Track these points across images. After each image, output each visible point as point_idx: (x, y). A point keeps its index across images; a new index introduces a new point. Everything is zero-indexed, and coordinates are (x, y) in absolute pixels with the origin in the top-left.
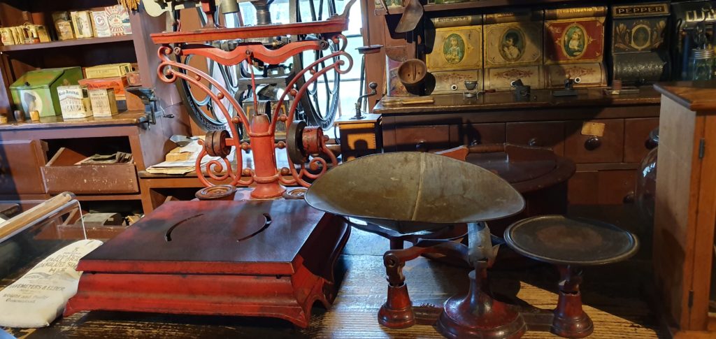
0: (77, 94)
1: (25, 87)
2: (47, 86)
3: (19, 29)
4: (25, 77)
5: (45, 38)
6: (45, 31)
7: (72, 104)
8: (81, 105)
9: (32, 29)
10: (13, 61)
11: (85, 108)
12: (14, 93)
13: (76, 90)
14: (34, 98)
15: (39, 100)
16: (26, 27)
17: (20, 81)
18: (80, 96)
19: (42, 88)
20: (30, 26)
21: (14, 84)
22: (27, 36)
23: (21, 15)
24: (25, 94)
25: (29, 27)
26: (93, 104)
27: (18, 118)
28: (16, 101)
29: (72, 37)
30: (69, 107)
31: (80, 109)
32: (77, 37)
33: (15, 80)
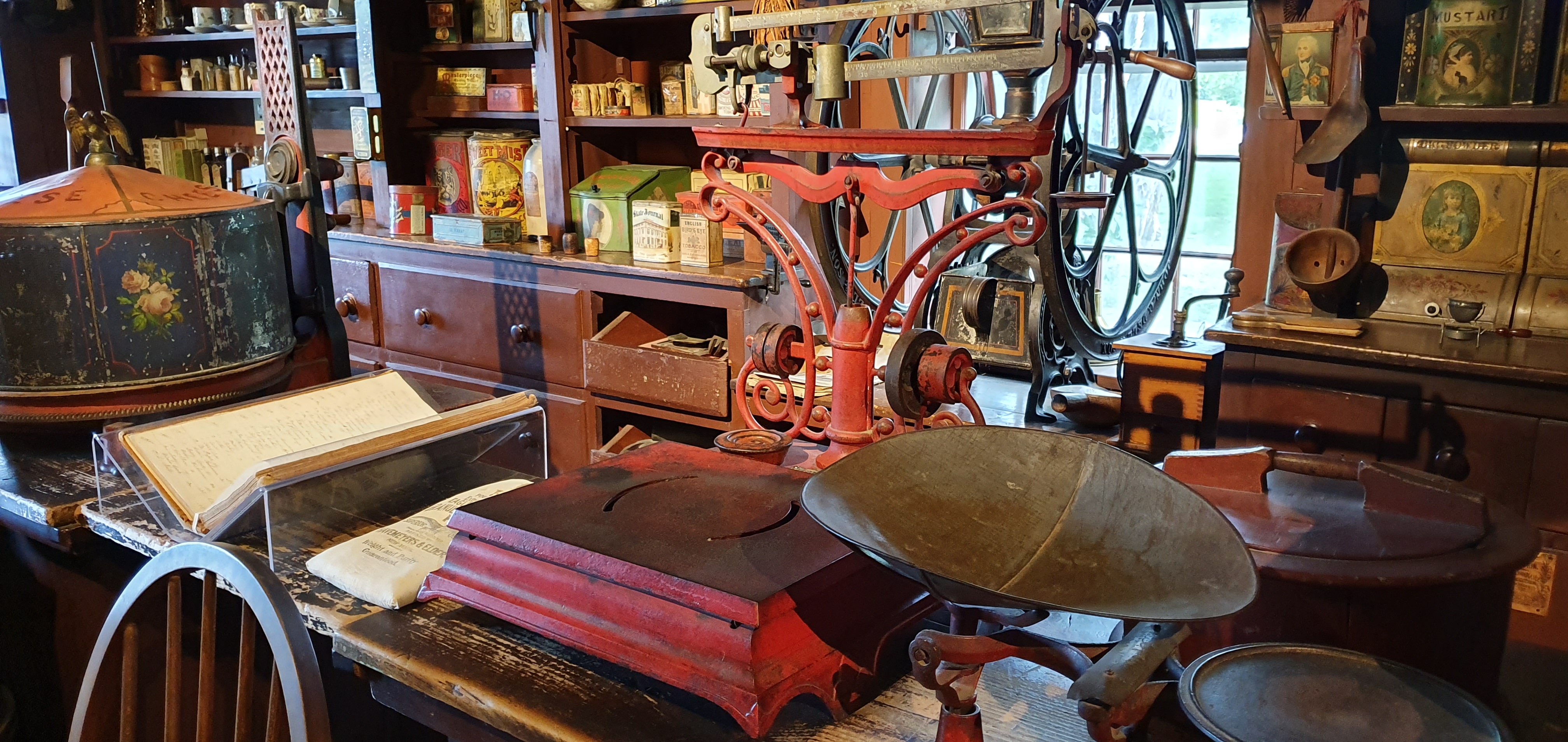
0: (661, 217)
1: (592, 193)
2: (623, 196)
3: (603, 88)
4: (596, 176)
5: (641, 109)
6: (643, 95)
7: (650, 236)
8: (665, 239)
9: (626, 89)
10: (585, 145)
11: (670, 245)
12: (575, 201)
13: (659, 211)
14: (601, 215)
15: (608, 220)
16: (617, 87)
17: (587, 183)
18: (665, 222)
19: (616, 198)
20: (623, 84)
21: (579, 186)
22: (615, 103)
23: (614, 63)
24: (590, 205)
25: (621, 86)
26: (684, 241)
27: (567, 247)
28: (576, 217)
29: (681, 112)
30: (646, 241)
31: (661, 247)
32: (688, 112)
33: (581, 178)
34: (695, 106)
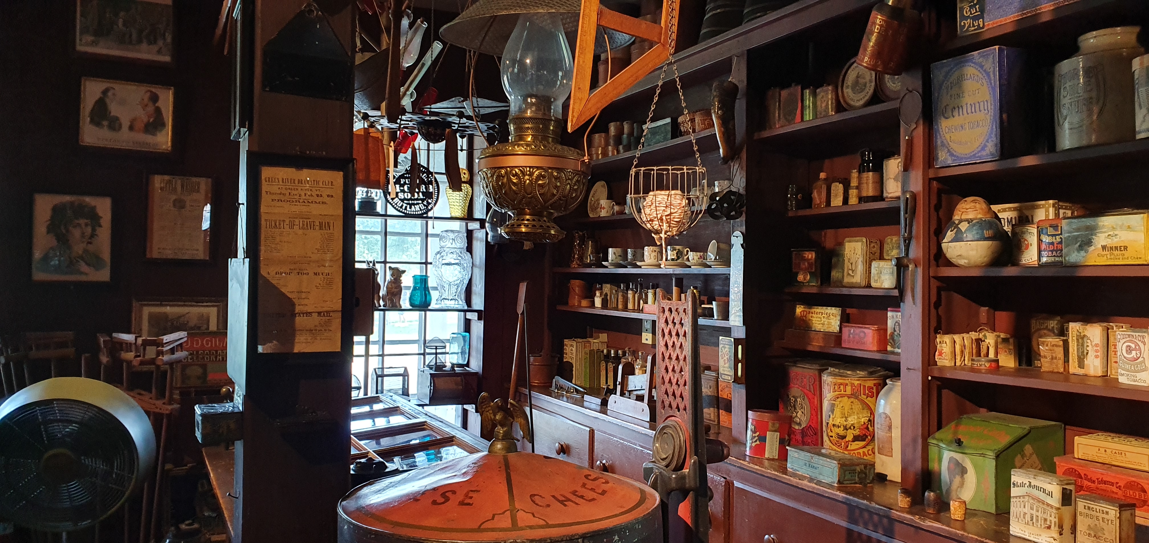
0: (1050, 494)
1: (954, 446)
2: (991, 454)
3: (968, 338)
4: (957, 425)
5: (1008, 361)
6: (1011, 347)
7: (1034, 512)
8: (1053, 519)
9: (990, 339)
10: (945, 392)
11: (1061, 527)
12: (933, 451)
13: (1049, 487)
14: (963, 471)
15: (971, 477)
16: (981, 336)
17: (946, 433)
18: (1055, 500)
19: (983, 455)
20: (987, 334)
22: (979, 354)
23: (977, 314)
24: (951, 459)
25: (985, 336)
26: (1080, 527)
27: (929, 506)
29: (1062, 370)
30: (1028, 517)
31: (1049, 527)
32: (1072, 370)
33: (939, 427)
34: (1081, 365)
